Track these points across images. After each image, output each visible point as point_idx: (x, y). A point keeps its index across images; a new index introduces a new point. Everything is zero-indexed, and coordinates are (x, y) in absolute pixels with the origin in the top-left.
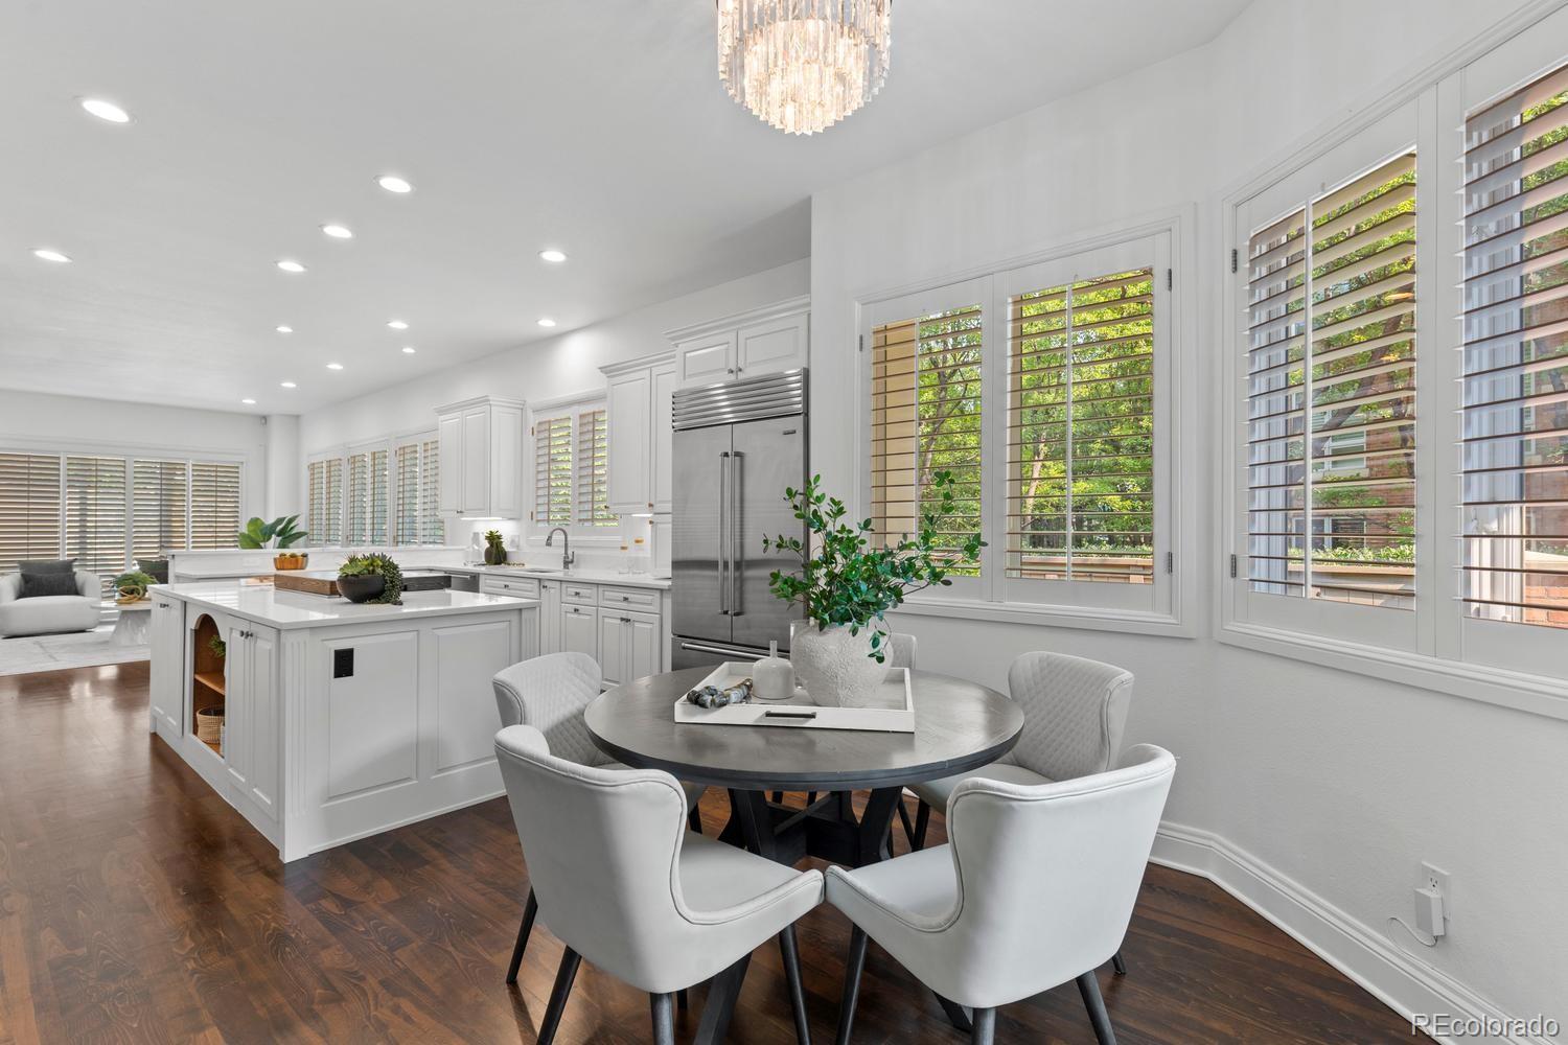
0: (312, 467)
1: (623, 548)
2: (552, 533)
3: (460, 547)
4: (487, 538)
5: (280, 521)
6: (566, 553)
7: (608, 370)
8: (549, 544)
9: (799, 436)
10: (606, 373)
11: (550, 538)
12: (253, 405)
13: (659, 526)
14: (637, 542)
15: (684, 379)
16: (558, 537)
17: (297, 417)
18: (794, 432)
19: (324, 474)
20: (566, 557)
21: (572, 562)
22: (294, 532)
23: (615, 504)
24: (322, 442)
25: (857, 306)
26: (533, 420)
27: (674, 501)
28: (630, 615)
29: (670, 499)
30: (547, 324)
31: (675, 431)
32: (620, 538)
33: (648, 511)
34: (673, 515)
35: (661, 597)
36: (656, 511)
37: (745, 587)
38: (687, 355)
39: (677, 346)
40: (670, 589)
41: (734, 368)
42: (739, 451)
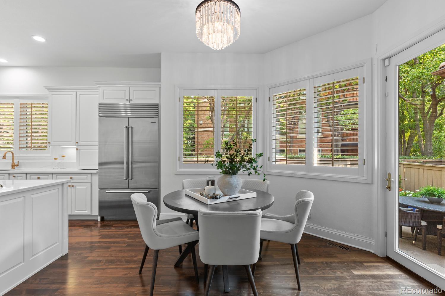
1: (55, 159)
2: (6, 153)
6: (13, 162)
7: (49, 89)
8: (4, 158)
9: (157, 124)
11: (5, 156)
13: (81, 150)
14: (63, 156)
15: (104, 99)
18: (155, 122)
20: (13, 164)
21: (18, 165)
23: (54, 142)
25: (178, 89)
27: (99, 142)
28: (73, 184)
29: (98, 141)
31: (100, 117)
32: (49, 155)
33: (75, 145)
34: (99, 146)
35: (91, 176)
36: (79, 145)
37: (134, 170)
38: (105, 91)
39: (99, 87)
40: (97, 173)
41: (129, 99)
42: (132, 126)
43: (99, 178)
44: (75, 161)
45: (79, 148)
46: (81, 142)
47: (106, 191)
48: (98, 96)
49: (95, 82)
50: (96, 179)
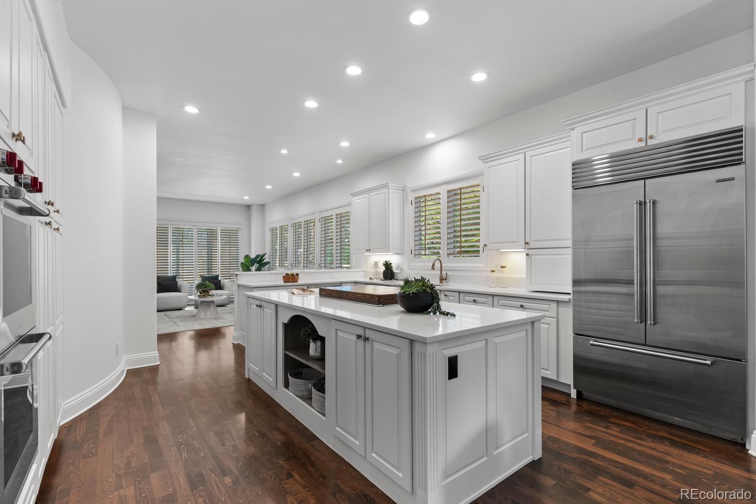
0: (273, 230)
1: (492, 271)
2: (435, 262)
3: (364, 270)
4: (384, 265)
5: (258, 256)
6: (441, 273)
7: (484, 159)
8: (433, 268)
10: (483, 160)
11: (433, 265)
12: (247, 199)
13: (533, 257)
14: (503, 267)
15: (582, 152)
16: (438, 264)
17: (263, 206)
18: (733, 179)
19: (279, 233)
20: (441, 276)
21: (446, 279)
22: (264, 262)
23: (491, 243)
24: (277, 217)
26: (411, 197)
29: (571, 237)
30: (431, 136)
31: (575, 189)
32: (482, 265)
33: (524, 247)
34: (573, 249)
35: (558, 306)
36: (530, 247)
37: (660, 301)
38: (584, 134)
39: (573, 129)
40: (569, 301)
41: (644, 137)
42: (655, 199)
43: (574, 312)
44: (524, 276)
45: (530, 252)
46: (535, 241)
47: (591, 342)
48: (570, 148)
49: (563, 122)
50: (567, 314)
